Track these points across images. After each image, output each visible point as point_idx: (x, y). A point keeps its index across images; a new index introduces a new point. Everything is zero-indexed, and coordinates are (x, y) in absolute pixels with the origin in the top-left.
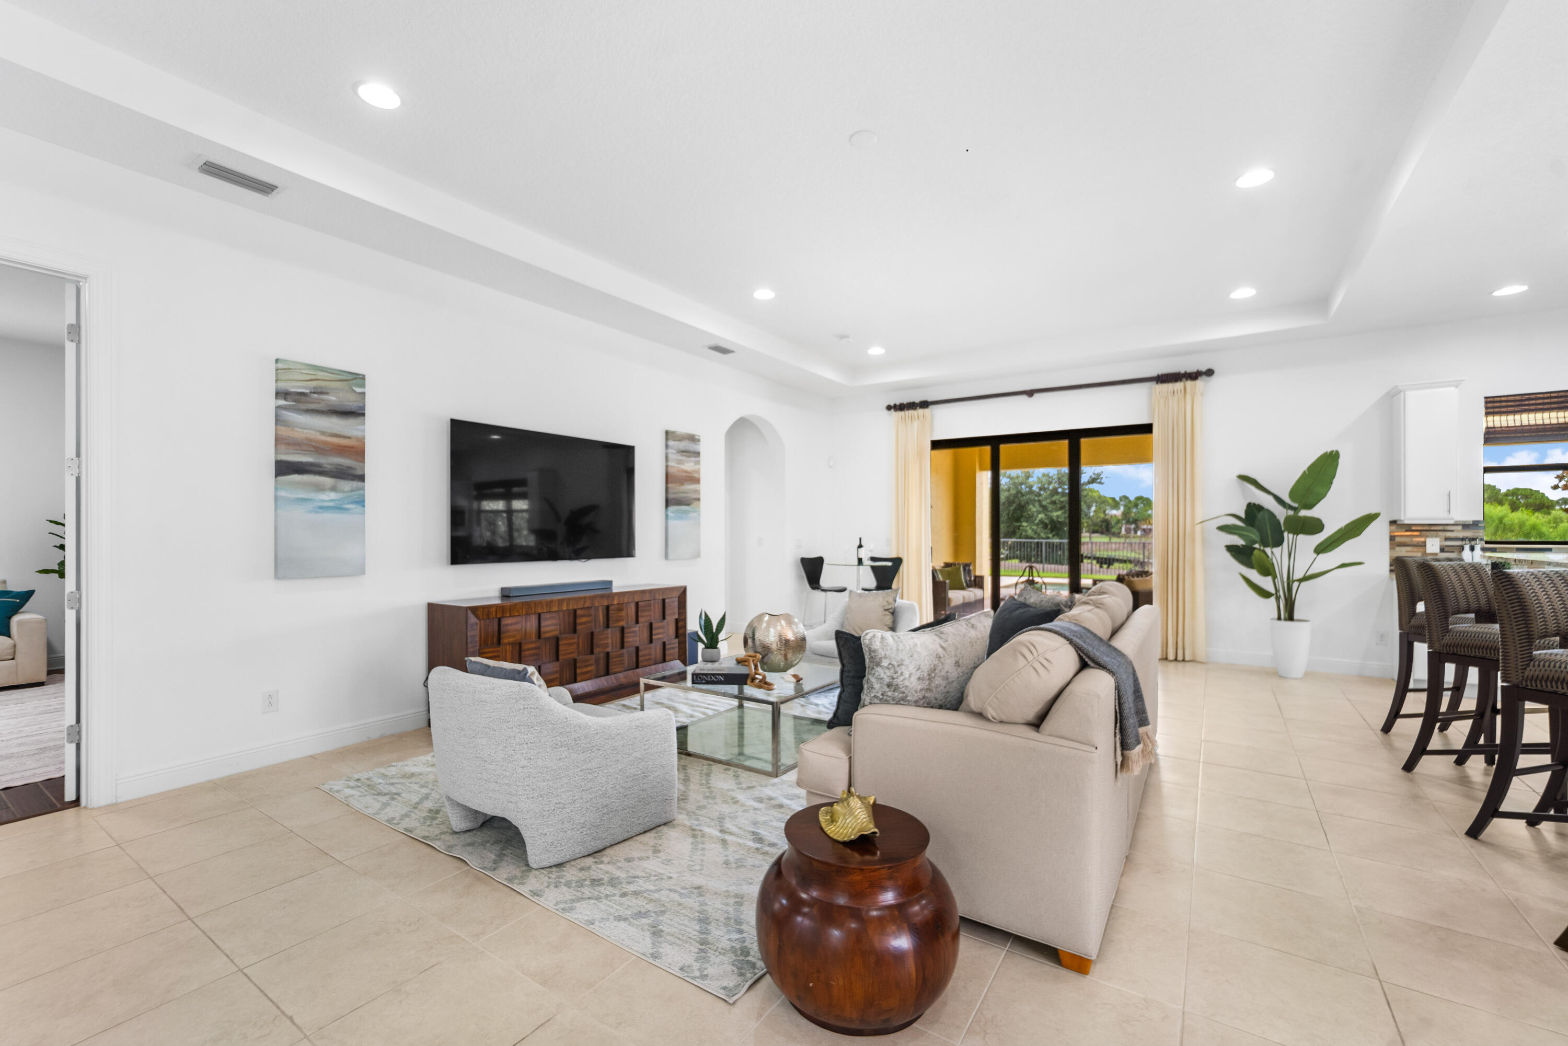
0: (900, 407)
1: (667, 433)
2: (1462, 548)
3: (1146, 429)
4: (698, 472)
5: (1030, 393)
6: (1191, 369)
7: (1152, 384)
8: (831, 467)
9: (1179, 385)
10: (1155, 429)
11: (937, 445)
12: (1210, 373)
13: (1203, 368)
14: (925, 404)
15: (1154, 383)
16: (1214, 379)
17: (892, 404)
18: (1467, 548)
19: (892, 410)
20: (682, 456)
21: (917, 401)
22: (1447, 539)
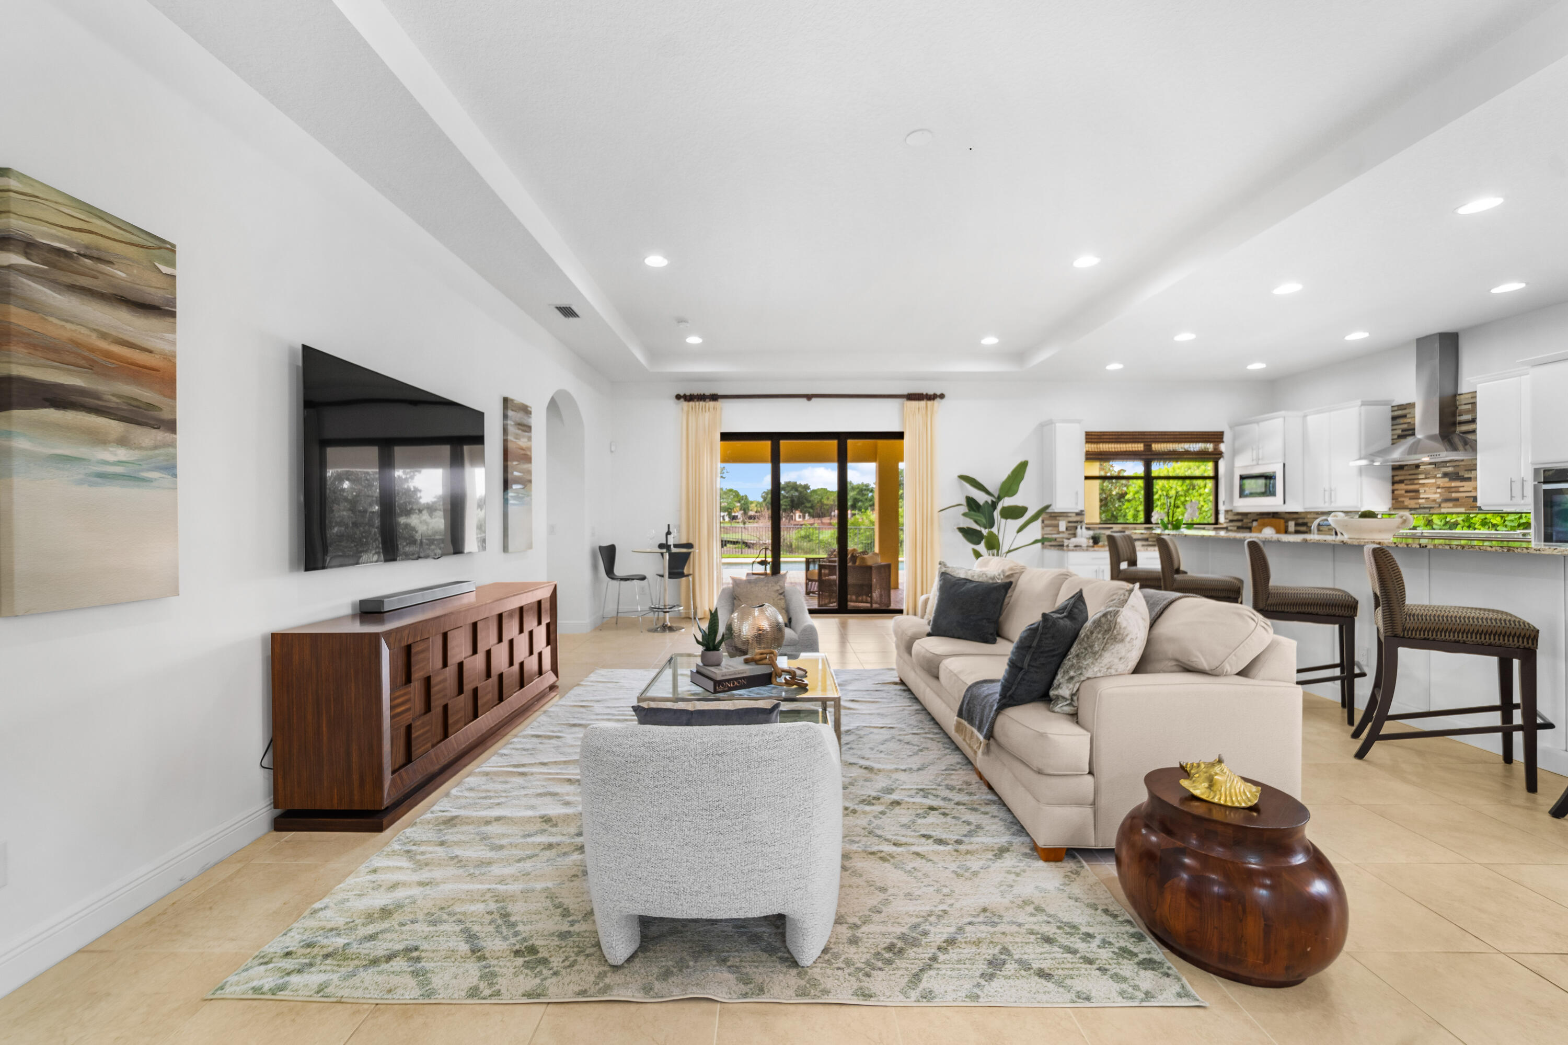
0: (689, 398)
1: (506, 400)
2: (1076, 528)
3: (900, 436)
4: (530, 449)
5: (809, 397)
6: (931, 392)
7: (903, 400)
8: (612, 452)
9: (922, 403)
10: (906, 436)
11: (725, 436)
12: (942, 396)
13: (938, 393)
14: (714, 397)
15: (904, 400)
16: (943, 401)
17: (682, 394)
18: (1079, 527)
19: (682, 400)
20: (519, 429)
21: (707, 393)
22: (1070, 522)
